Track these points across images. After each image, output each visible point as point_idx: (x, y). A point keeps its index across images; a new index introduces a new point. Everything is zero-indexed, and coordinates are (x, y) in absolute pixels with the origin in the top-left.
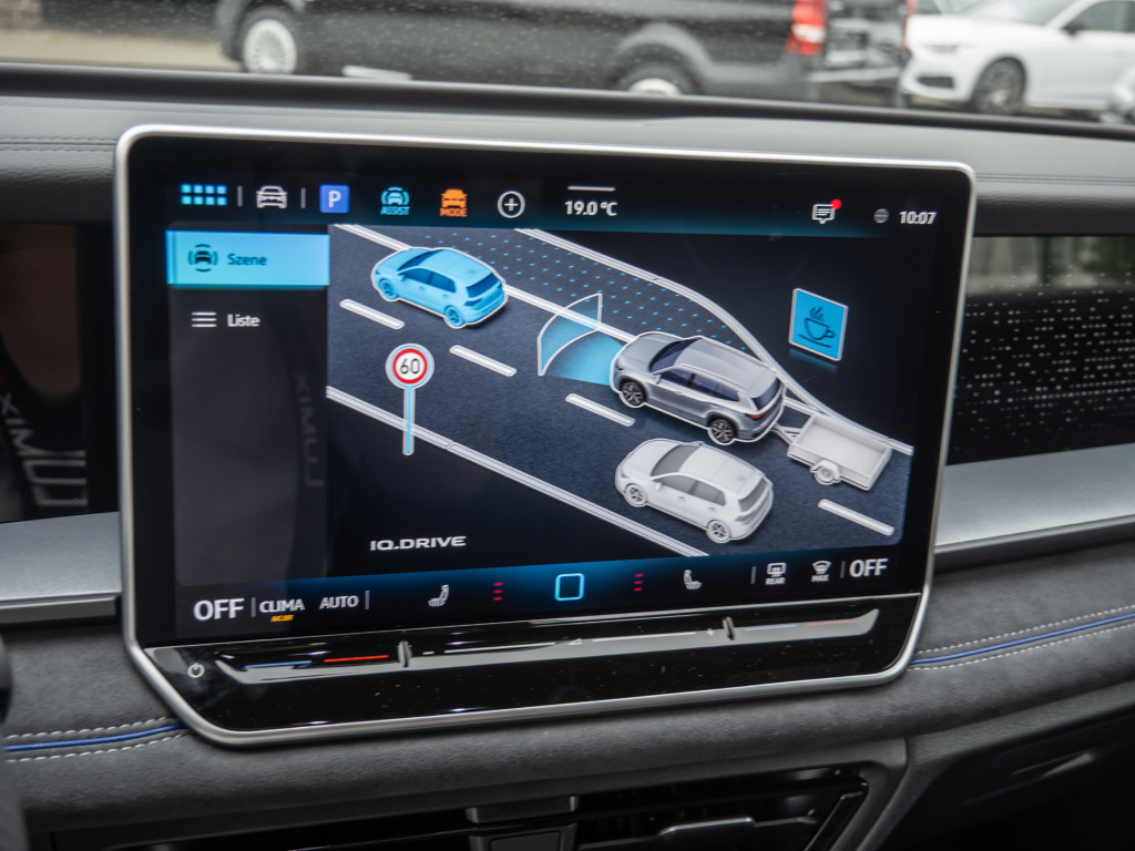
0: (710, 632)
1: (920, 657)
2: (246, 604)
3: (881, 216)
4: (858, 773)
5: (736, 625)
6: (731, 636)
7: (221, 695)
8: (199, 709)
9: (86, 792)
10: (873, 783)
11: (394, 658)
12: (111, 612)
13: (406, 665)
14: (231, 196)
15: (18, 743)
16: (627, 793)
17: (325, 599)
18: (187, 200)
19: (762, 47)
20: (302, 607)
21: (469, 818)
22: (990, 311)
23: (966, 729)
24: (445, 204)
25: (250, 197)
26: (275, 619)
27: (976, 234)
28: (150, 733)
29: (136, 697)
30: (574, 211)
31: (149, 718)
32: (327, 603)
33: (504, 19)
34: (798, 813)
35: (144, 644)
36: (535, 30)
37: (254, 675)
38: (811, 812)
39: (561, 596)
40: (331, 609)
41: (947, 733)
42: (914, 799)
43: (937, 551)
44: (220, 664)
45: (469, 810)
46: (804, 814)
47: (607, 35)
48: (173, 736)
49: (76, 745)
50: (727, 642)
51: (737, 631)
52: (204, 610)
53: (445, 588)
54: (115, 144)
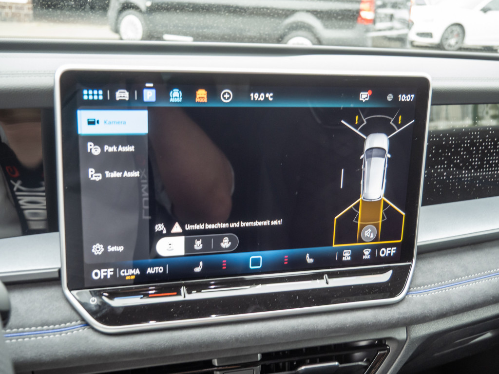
0: (318, 281)
1: (412, 291)
2: (115, 272)
3: (390, 97)
4: (385, 342)
5: (329, 278)
6: (327, 283)
7: (104, 311)
8: (95, 317)
9: (46, 354)
10: (392, 346)
11: (179, 294)
12: (57, 275)
13: (185, 297)
14: (105, 95)
15: (17, 333)
16: (284, 352)
17: (149, 269)
18: (85, 97)
19: (341, 23)
20: (139, 273)
21: (213, 364)
22: (441, 138)
23: (433, 322)
24: (198, 96)
25: (113, 96)
26: (127, 278)
27: (432, 104)
28: (73, 328)
29: (67, 312)
30: (254, 98)
31: (73, 321)
32: (150, 271)
33: (227, 14)
34: (359, 360)
35: (71, 289)
36: (241, 18)
37: (118, 302)
38: (365, 360)
39: (252, 266)
40: (151, 274)
41: (425, 324)
42: (411, 353)
43: (418, 244)
44: (103, 297)
45: (213, 361)
46: (362, 360)
47: (272, 20)
48: (84, 329)
49: (42, 334)
50: (326, 286)
51: (330, 280)
52: (96, 274)
53: (201, 263)
54: (54, 74)
